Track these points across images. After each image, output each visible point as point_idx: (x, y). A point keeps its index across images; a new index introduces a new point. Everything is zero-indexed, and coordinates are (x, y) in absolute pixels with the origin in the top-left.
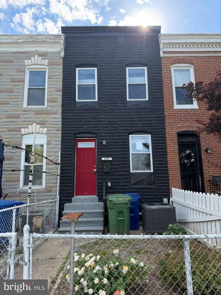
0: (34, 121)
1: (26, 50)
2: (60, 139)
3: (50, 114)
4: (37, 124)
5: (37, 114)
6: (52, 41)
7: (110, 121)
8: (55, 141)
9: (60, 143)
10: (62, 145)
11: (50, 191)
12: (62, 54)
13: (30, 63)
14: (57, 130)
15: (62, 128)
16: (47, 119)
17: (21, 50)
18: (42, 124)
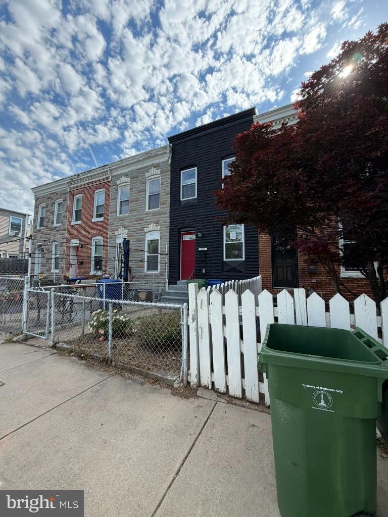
0: (152, 222)
1: (146, 165)
2: (168, 234)
3: (162, 214)
4: (154, 223)
5: (154, 216)
6: (161, 152)
7: (206, 215)
8: (165, 236)
9: (168, 237)
10: (170, 239)
11: (162, 275)
12: (170, 161)
13: (149, 175)
14: (167, 227)
15: (170, 224)
16: (160, 219)
17: (143, 166)
18: (156, 223)
